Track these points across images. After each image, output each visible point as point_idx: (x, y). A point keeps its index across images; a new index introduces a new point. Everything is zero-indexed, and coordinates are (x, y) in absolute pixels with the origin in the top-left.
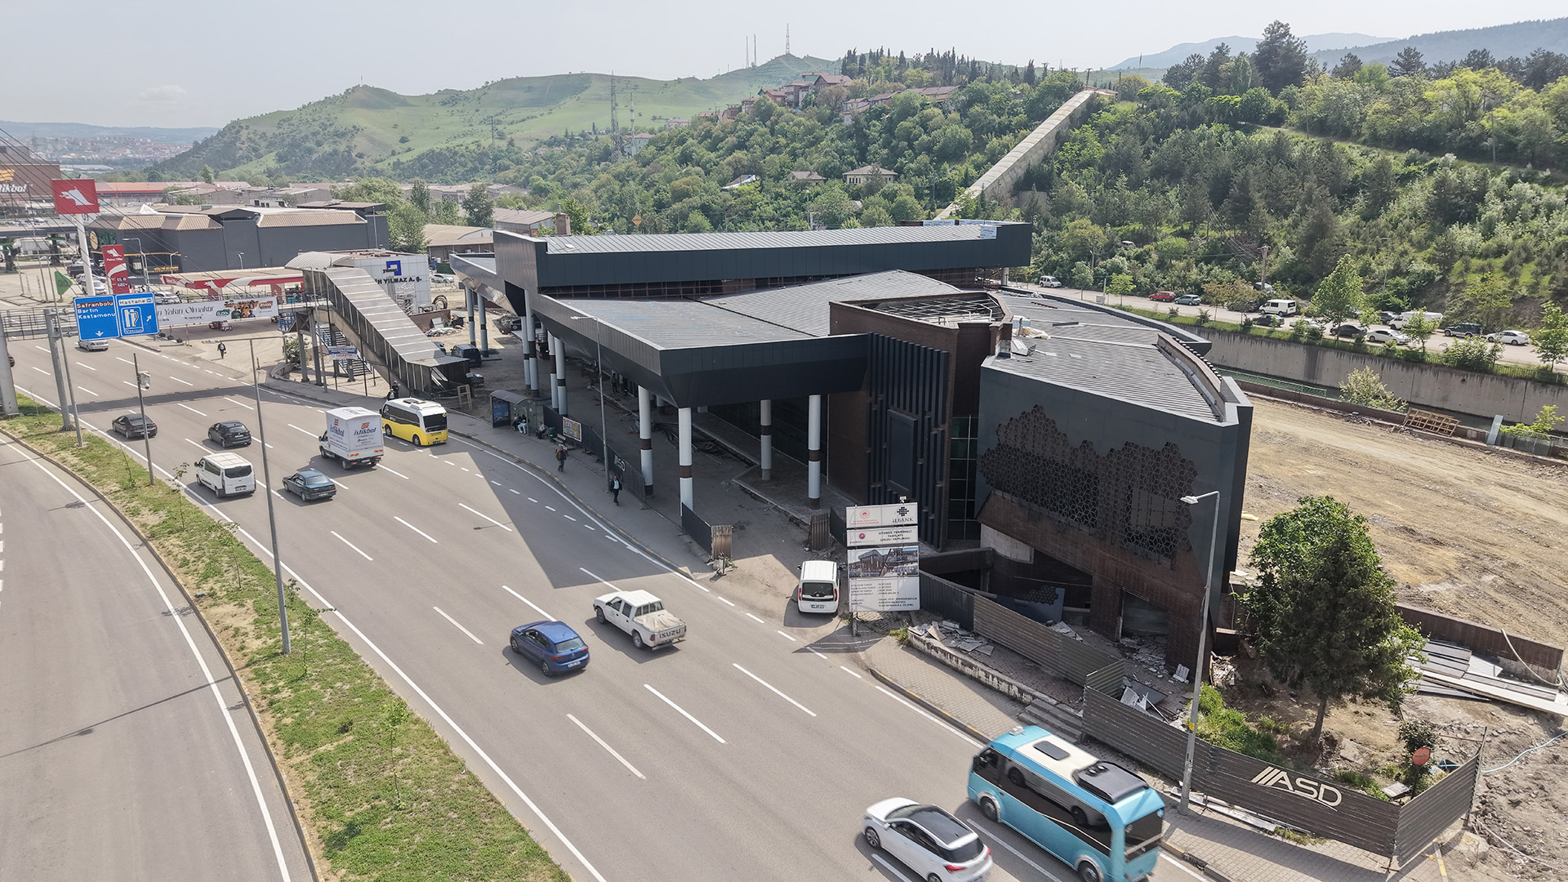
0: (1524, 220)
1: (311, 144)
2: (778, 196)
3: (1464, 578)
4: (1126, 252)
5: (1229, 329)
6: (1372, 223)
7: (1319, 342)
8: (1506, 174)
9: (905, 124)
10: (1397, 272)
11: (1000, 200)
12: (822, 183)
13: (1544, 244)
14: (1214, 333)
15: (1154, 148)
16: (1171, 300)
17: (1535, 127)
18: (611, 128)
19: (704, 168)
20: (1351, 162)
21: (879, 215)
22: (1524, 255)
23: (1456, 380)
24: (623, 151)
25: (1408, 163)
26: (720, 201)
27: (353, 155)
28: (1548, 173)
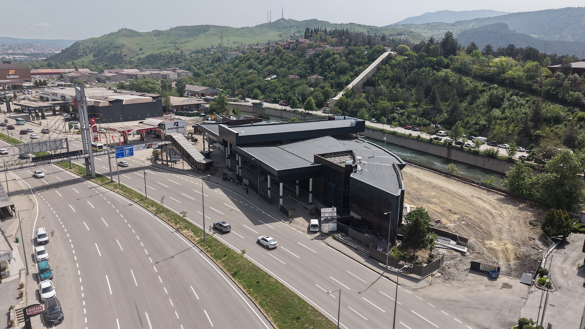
0: (514, 108)
1: (106, 51)
2: (284, 84)
3: (457, 222)
4: (397, 112)
5: (426, 141)
6: (471, 106)
7: (451, 147)
8: (511, 92)
9: (327, 60)
10: (476, 124)
11: (359, 90)
12: (299, 80)
13: (518, 117)
14: (422, 142)
15: (408, 74)
16: (410, 129)
17: (520, 78)
18: (218, 46)
19: (257, 70)
20: (467, 84)
21: (319, 94)
22: (512, 120)
23: (487, 160)
24: (225, 58)
25: (483, 87)
26: (264, 84)
27: (123, 55)
28: (522, 93)
